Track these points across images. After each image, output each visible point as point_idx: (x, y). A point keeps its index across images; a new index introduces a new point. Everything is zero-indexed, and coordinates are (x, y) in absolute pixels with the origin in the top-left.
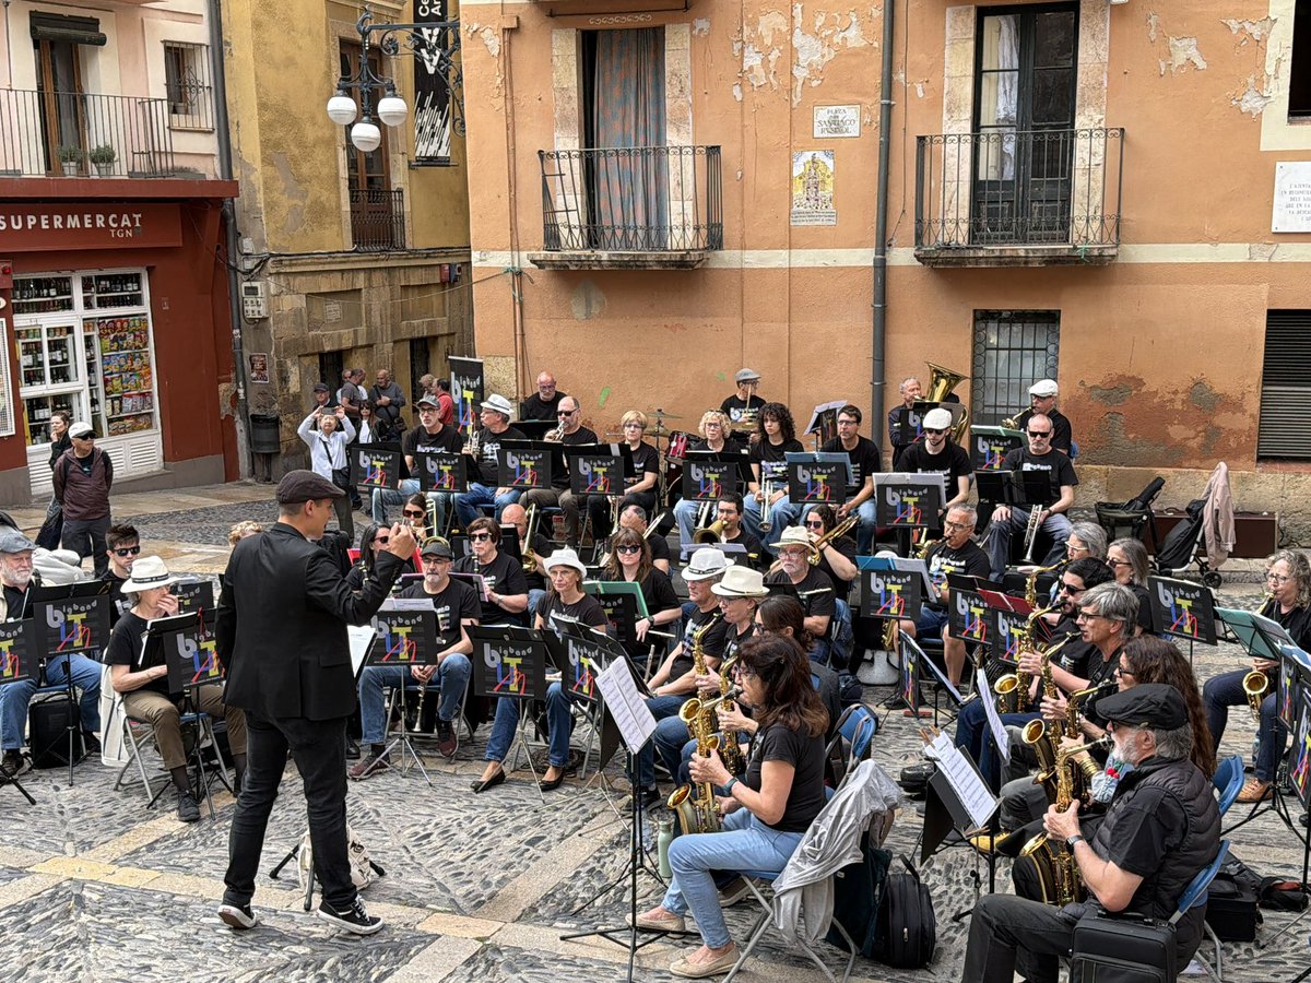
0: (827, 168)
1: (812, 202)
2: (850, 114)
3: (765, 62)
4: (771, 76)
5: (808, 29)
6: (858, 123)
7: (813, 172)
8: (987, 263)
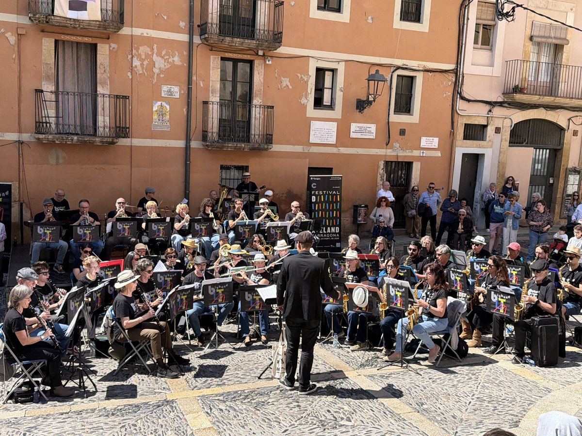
0: (167, 109)
1: (161, 121)
2: (176, 89)
3: (142, 65)
4: (144, 71)
5: (159, 54)
6: (179, 93)
7: (161, 109)
8: (230, 148)
